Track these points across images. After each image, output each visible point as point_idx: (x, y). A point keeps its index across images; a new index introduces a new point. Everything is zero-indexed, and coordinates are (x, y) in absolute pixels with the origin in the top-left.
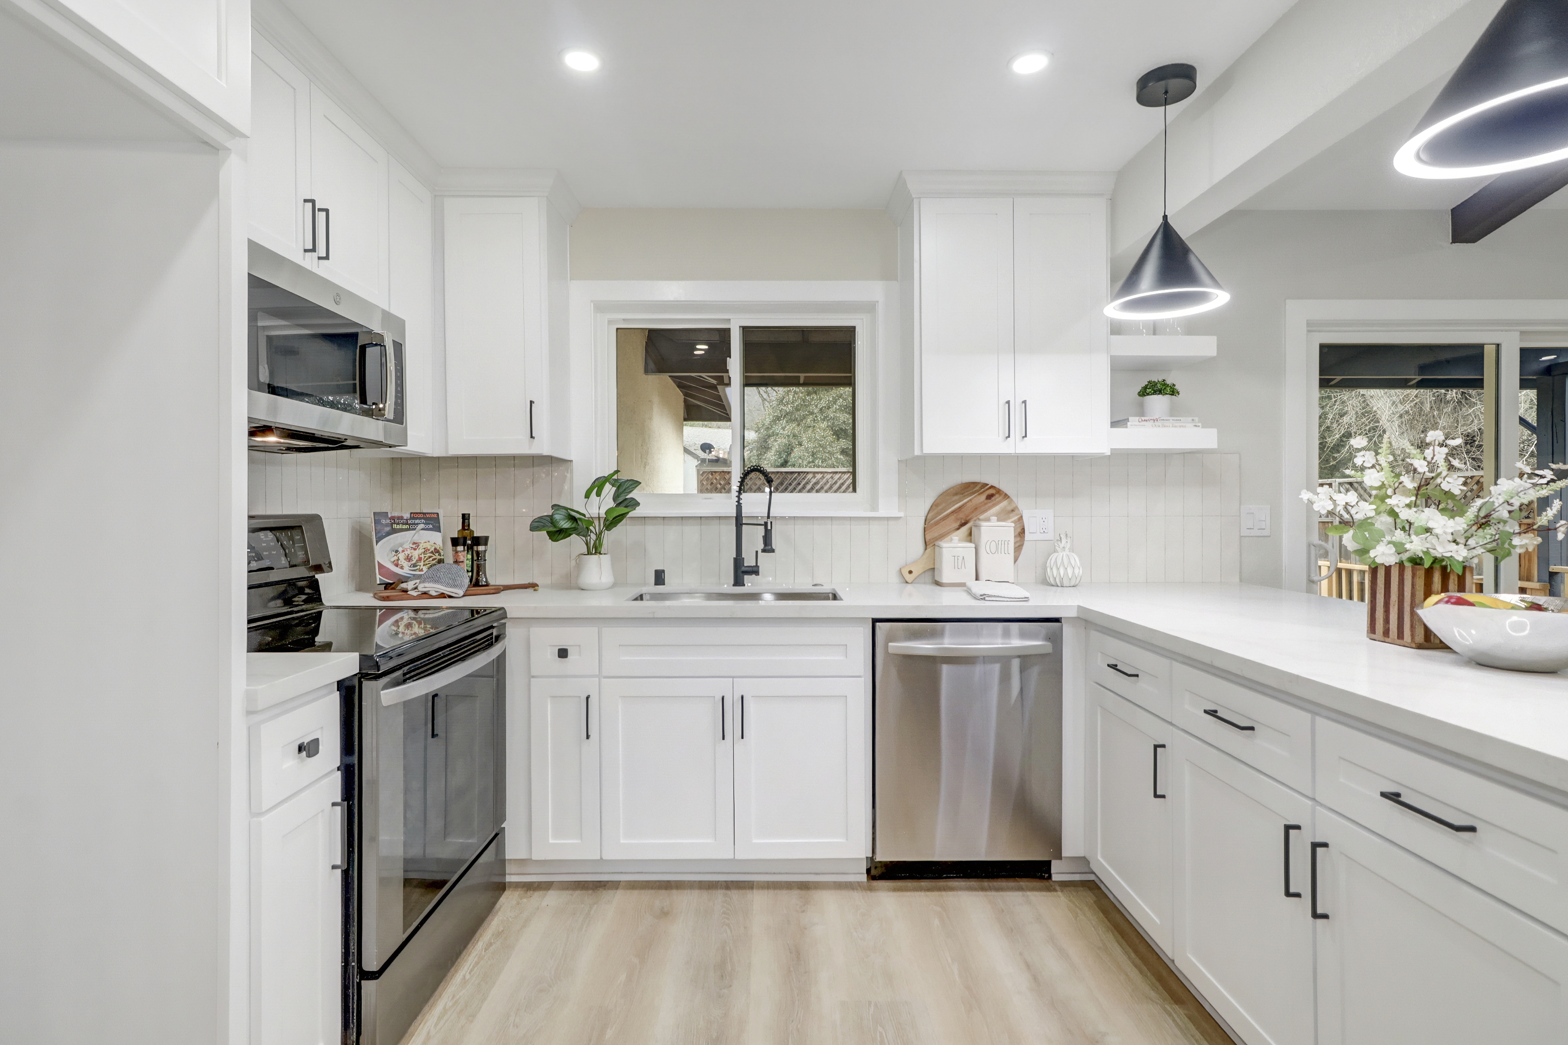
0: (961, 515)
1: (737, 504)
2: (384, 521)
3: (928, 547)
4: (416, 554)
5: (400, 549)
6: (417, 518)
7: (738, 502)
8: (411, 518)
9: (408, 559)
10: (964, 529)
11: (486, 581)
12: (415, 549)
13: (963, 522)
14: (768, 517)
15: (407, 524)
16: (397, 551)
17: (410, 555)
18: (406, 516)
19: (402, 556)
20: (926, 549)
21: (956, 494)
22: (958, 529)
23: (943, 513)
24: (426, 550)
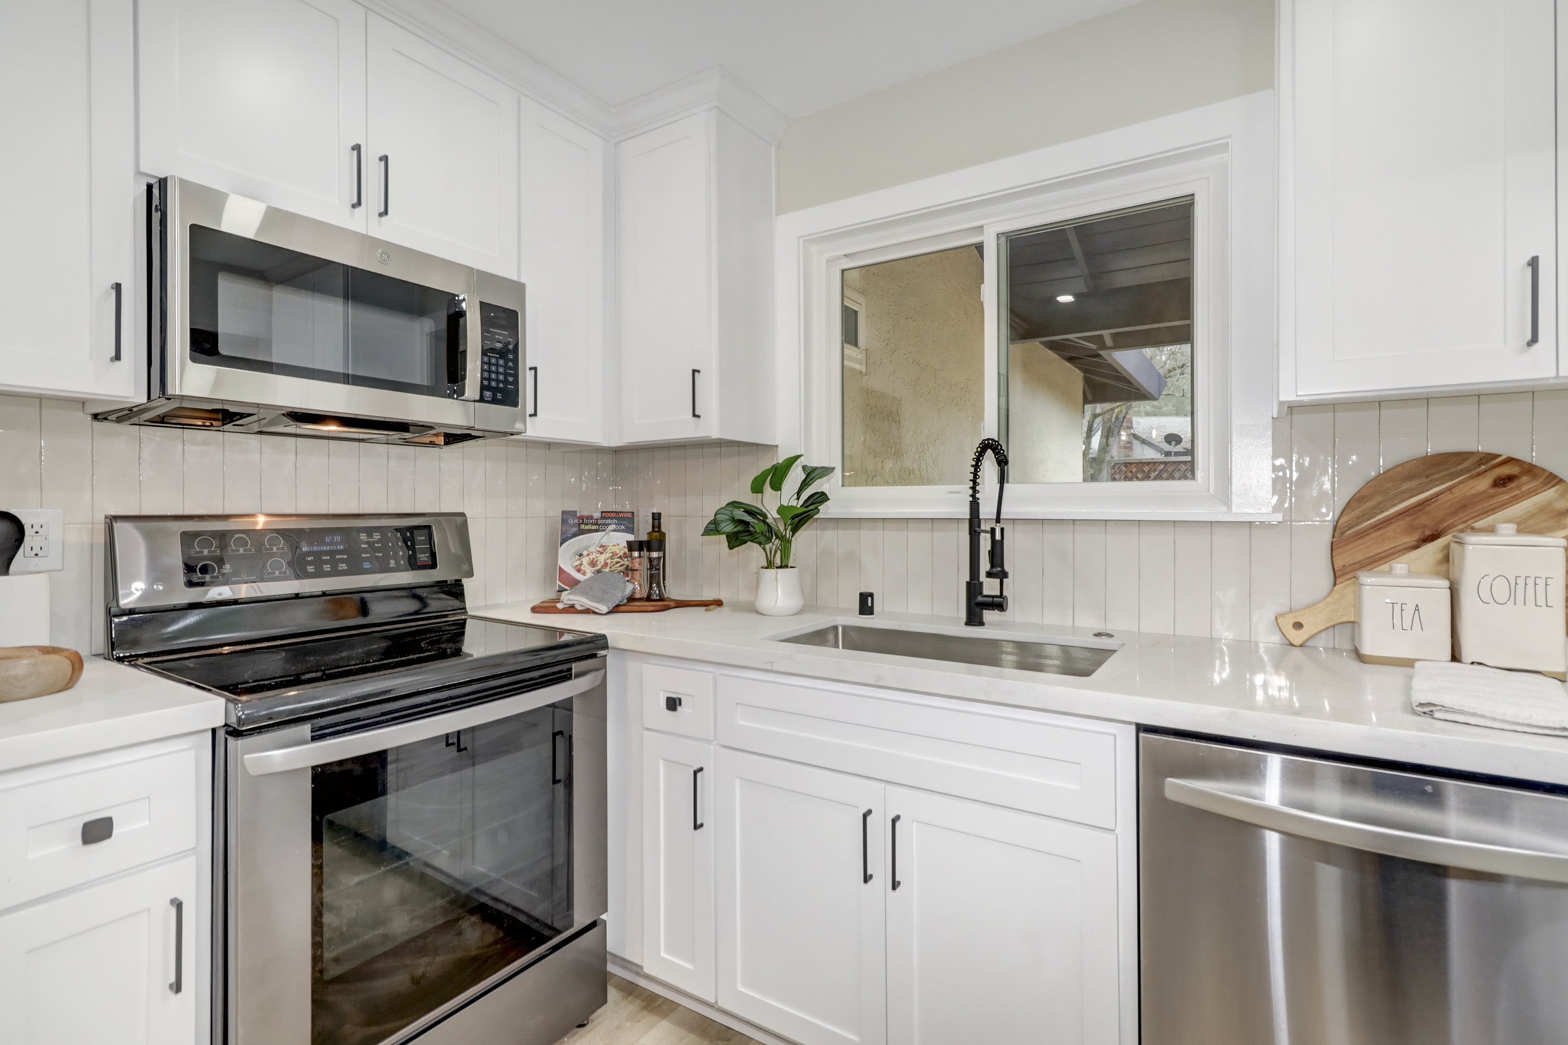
0: (1425, 520)
1: (971, 499)
2: (571, 521)
3: (1338, 581)
4: (602, 559)
5: (585, 553)
6: (608, 518)
7: (973, 496)
8: (602, 518)
9: (593, 564)
10: (1432, 549)
11: (661, 594)
12: (601, 553)
13: (1428, 532)
14: (998, 520)
15: (596, 524)
16: (581, 555)
17: (595, 560)
18: (597, 515)
19: (585, 560)
20: (1335, 584)
21: (1410, 477)
22: (1416, 547)
23: (1376, 514)
24: (614, 554)
